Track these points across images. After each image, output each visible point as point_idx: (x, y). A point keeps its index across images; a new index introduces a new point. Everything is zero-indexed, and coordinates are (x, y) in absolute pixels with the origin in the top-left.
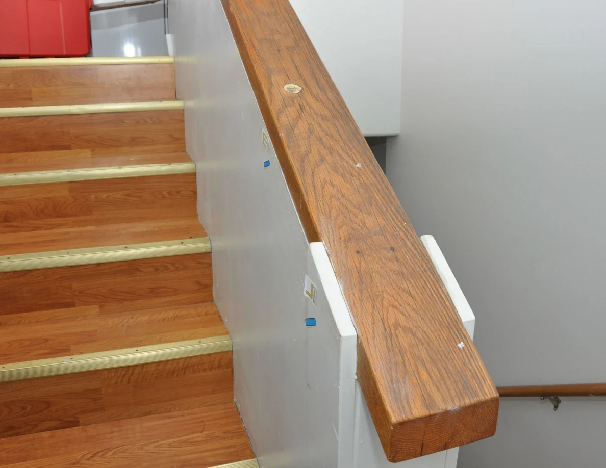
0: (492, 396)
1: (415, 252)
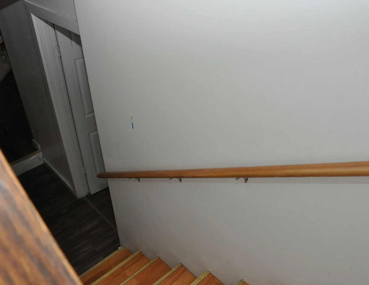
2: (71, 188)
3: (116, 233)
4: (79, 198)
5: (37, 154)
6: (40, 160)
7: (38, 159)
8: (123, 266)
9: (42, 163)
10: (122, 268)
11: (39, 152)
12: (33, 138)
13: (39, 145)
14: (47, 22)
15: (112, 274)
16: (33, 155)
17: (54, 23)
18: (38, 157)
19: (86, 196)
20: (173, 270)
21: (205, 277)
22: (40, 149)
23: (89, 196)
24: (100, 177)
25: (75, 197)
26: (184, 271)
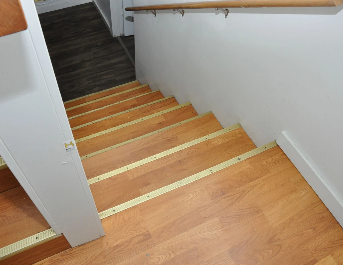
2: (109, 27)
3: (134, 71)
4: (114, 36)
8: (131, 92)
15: (120, 95)
19: (120, 36)
20: (166, 98)
21: (186, 106)
23: (123, 37)
24: (128, 9)
25: (111, 35)
26: (173, 101)
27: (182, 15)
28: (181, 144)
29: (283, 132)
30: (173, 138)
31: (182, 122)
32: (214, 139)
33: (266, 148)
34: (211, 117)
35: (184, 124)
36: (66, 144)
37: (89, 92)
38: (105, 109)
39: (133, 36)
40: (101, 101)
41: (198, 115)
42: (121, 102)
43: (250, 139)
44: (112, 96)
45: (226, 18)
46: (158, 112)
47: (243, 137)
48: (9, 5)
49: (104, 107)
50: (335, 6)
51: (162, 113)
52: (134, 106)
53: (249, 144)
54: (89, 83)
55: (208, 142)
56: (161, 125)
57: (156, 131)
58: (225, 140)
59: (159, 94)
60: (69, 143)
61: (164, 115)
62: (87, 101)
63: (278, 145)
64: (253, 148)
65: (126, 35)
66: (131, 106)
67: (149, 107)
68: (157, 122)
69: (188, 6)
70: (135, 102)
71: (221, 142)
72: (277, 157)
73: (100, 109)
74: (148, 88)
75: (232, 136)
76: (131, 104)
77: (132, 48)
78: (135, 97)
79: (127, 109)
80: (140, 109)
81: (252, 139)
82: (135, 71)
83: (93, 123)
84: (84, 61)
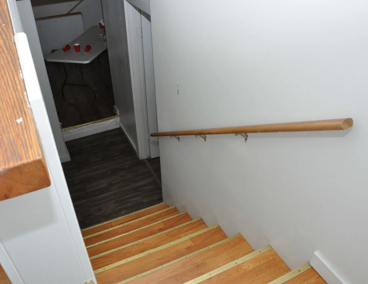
0: (35, 159)
1: (5, 49)
2: (136, 150)
4: (140, 159)
5: (115, 119)
6: (117, 124)
7: (115, 123)
8: (159, 214)
9: (118, 126)
10: (157, 215)
11: (118, 117)
12: (115, 105)
13: (118, 111)
14: (135, 7)
15: (147, 219)
16: (112, 119)
17: (141, 9)
18: (116, 122)
19: (147, 159)
20: (193, 221)
21: (214, 228)
22: (118, 115)
23: (149, 159)
24: (152, 135)
25: (138, 158)
26: (201, 223)
27: (204, 140)
28: (210, 270)
29: (315, 253)
30: (202, 264)
31: (211, 247)
32: (244, 263)
33: (299, 271)
34: (240, 239)
35: (213, 248)
36: (86, 282)
37: (116, 215)
38: (131, 234)
39: (159, 158)
40: (128, 225)
41: (227, 238)
42: (148, 226)
43: (282, 261)
44: (138, 220)
45: (246, 142)
46: (186, 235)
47: (275, 259)
48: (35, 168)
49: (130, 232)
50: (343, 129)
51: (190, 237)
52: (161, 230)
53: (282, 266)
54: (116, 207)
55: (239, 267)
56: (189, 250)
57: (184, 257)
58: (256, 263)
59: (187, 217)
60: (90, 282)
61: (192, 239)
62: (113, 225)
63: (312, 267)
64: (288, 271)
65: (152, 157)
66: (158, 230)
67: (177, 231)
68: (185, 247)
69: (209, 132)
70: (162, 226)
71: (252, 266)
72: (313, 281)
73: (127, 234)
74: (175, 210)
75: (264, 259)
76: (158, 228)
77: (158, 170)
78: (162, 221)
79: (154, 234)
80: (167, 234)
81: (284, 261)
82: (162, 193)
83: (119, 249)
84: (111, 184)
